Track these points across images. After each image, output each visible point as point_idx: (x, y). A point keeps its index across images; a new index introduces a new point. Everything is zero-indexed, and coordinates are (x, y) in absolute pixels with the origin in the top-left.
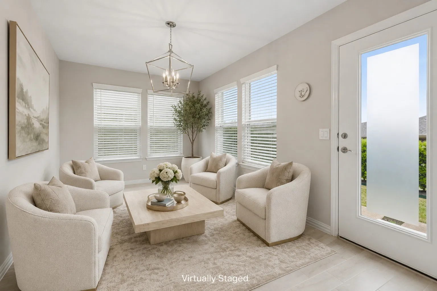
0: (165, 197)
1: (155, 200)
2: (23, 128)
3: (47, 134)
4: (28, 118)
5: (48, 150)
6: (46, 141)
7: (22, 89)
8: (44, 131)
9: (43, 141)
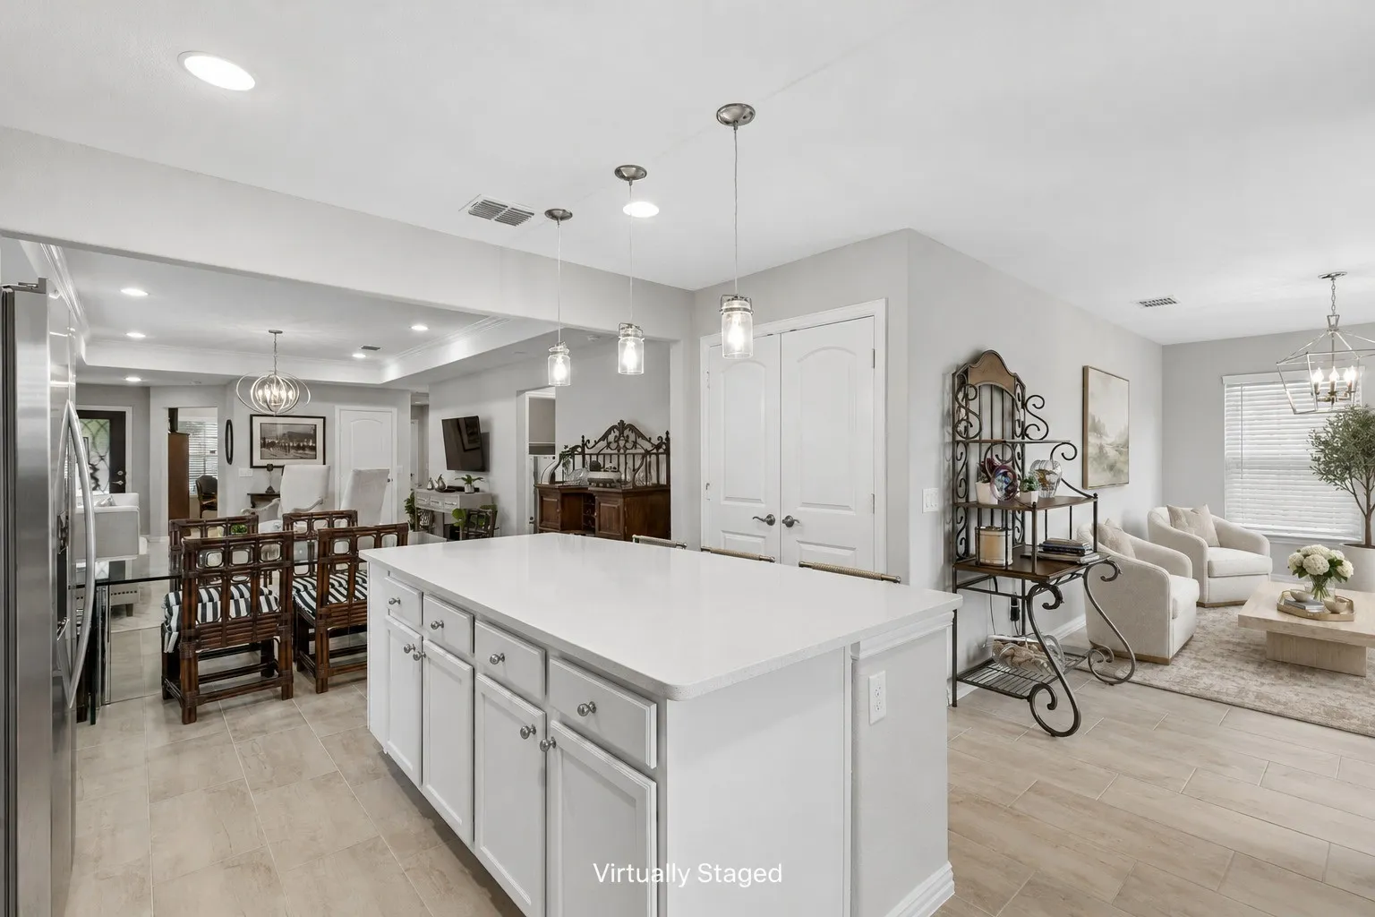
0: (1311, 598)
1: (1291, 598)
2: (1095, 459)
3: (1127, 462)
4: (1101, 448)
5: (1127, 485)
6: (1126, 471)
7: (1094, 420)
8: (1122, 459)
9: (1120, 471)
